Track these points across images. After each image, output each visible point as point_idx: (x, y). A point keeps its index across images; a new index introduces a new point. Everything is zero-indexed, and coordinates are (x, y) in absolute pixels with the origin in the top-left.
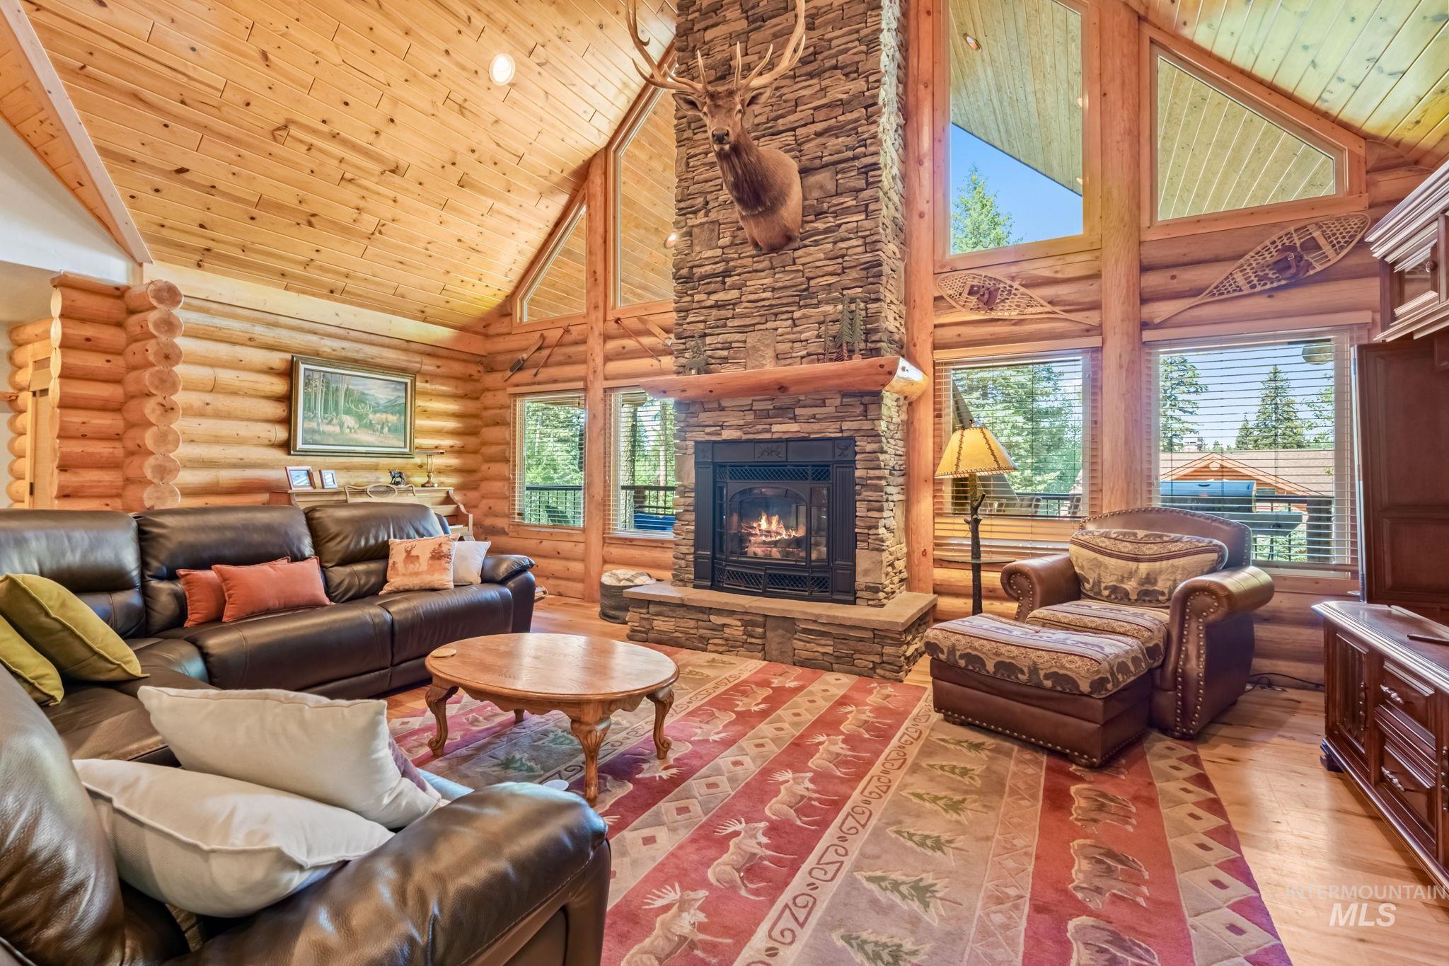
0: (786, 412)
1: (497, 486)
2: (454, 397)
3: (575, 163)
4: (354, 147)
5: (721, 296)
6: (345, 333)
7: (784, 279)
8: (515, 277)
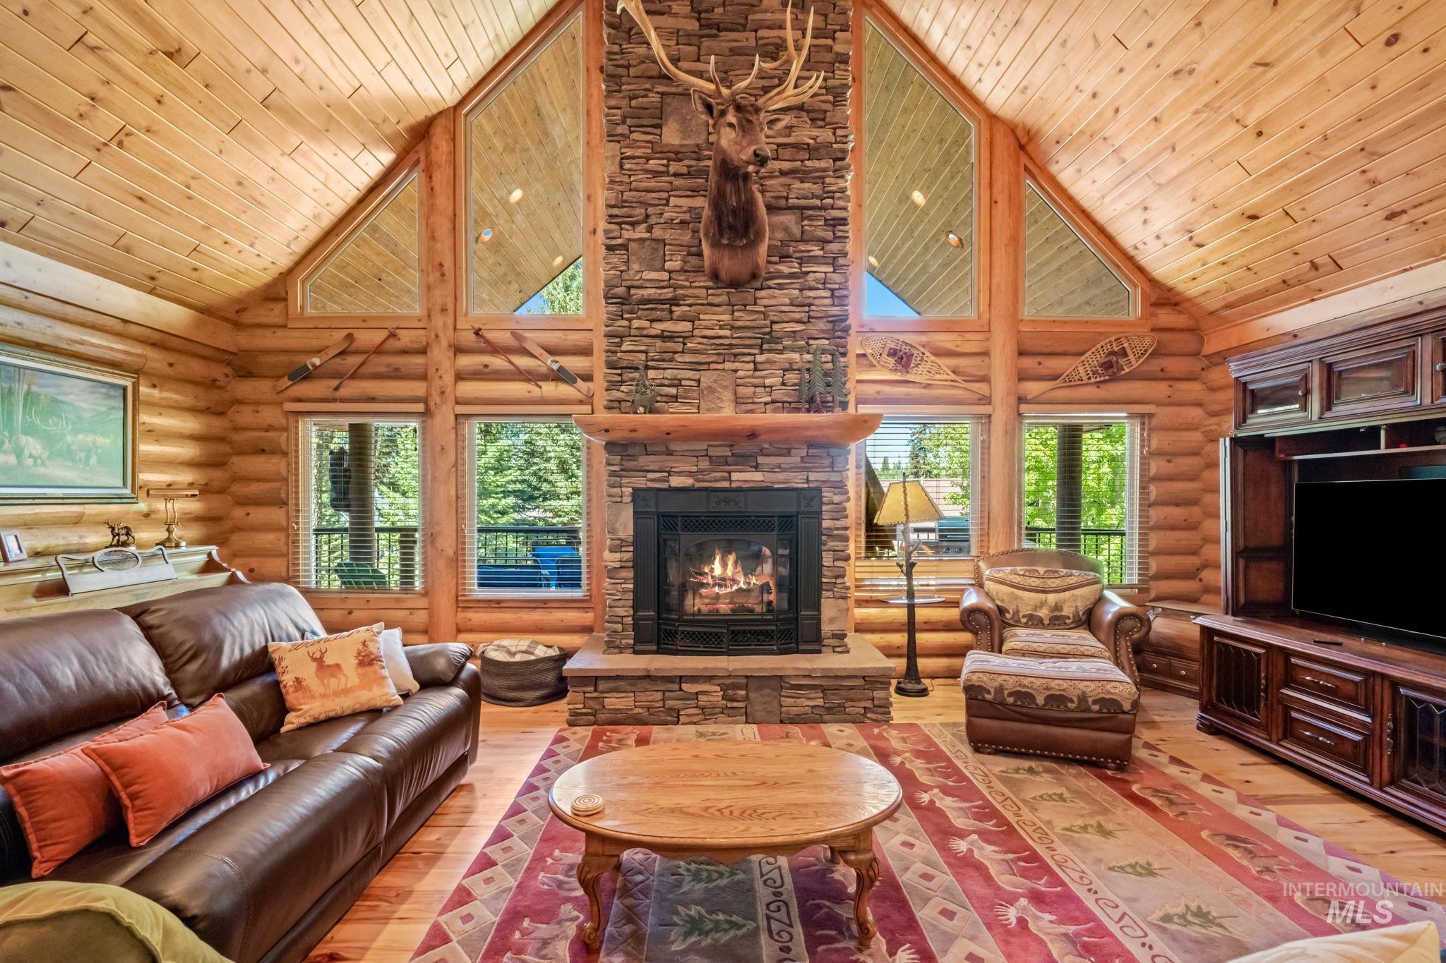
0: (748, 460)
1: (267, 539)
2: (193, 410)
5: (668, 326)
7: (744, 319)
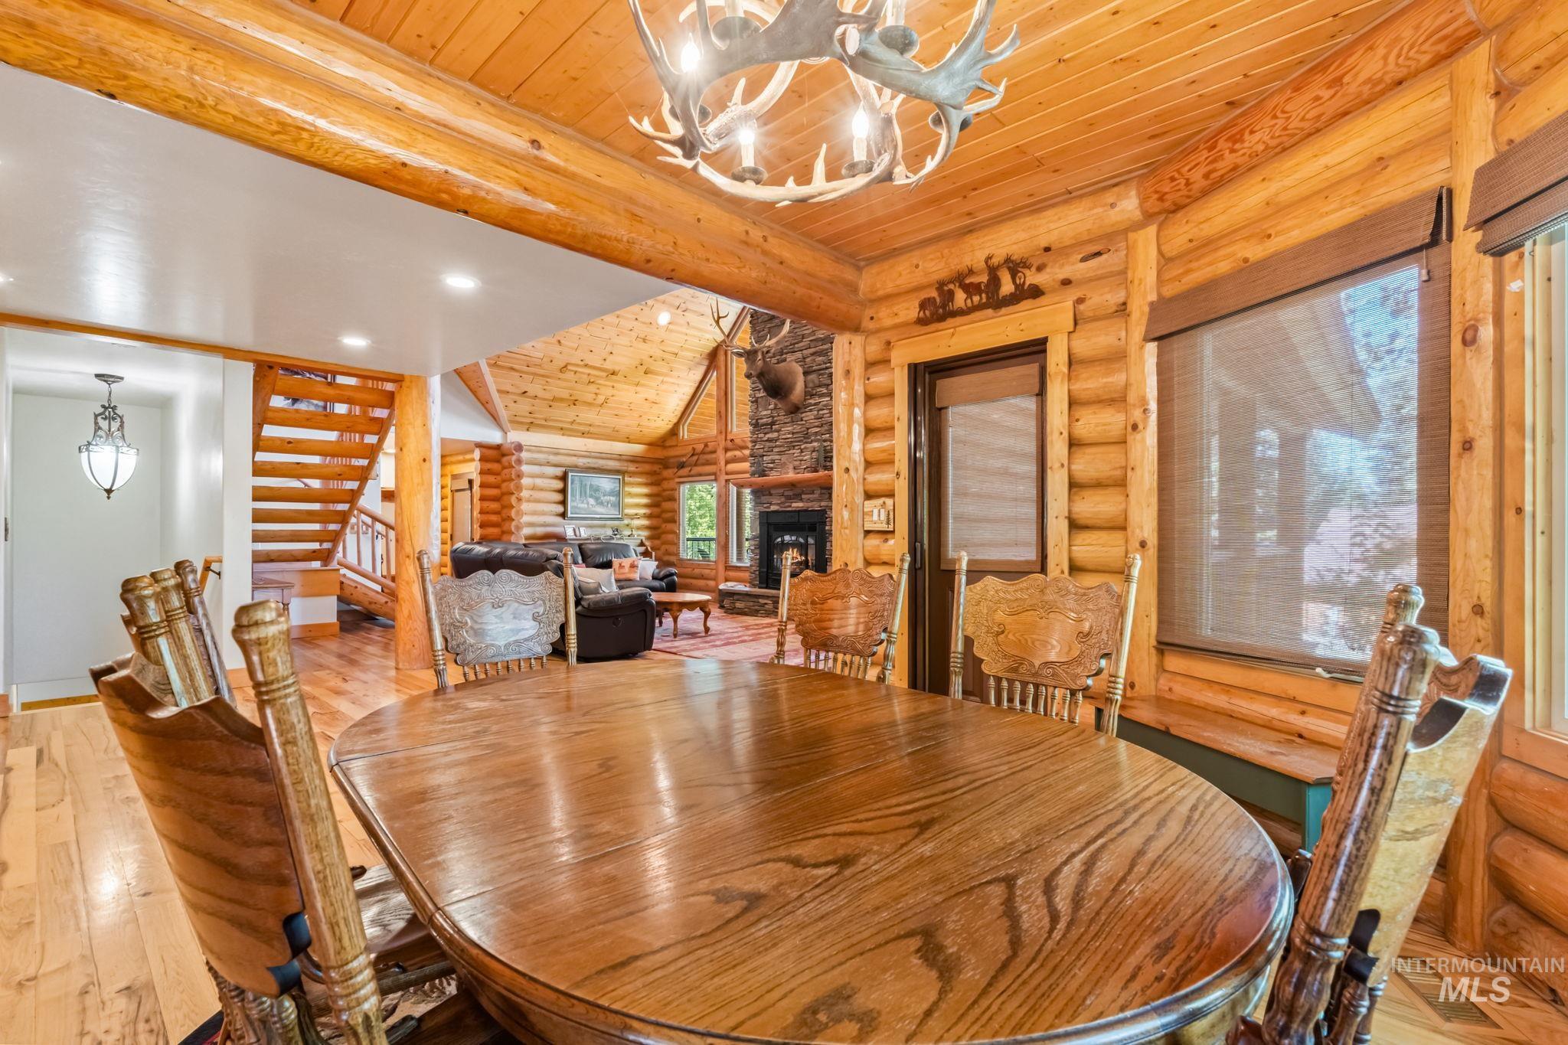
0: (798, 497)
1: (670, 537)
2: (646, 485)
3: (708, 350)
4: (595, 368)
5: (769, 436)
6: (589, 455)
7: (797, 428)
8: (679, 413)
